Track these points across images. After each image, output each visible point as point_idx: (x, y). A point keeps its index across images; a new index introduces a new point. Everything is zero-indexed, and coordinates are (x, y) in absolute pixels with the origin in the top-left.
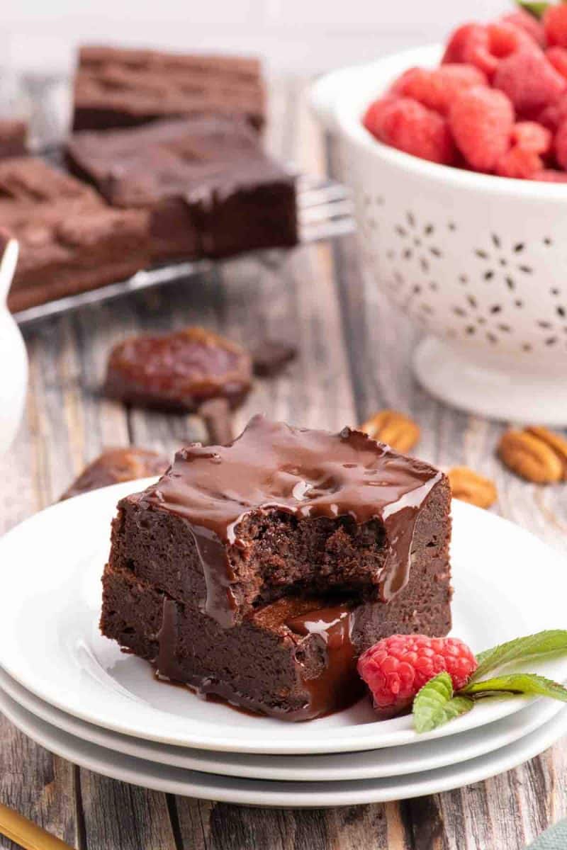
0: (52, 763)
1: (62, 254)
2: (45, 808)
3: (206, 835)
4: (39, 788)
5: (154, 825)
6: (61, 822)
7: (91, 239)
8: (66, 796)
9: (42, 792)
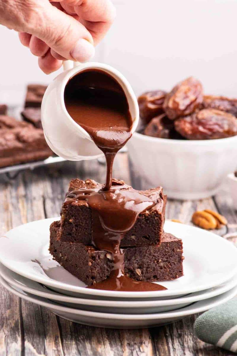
0: (11, 303)
1: (19, 145)
2: (7, 315)
3: (71, 325)
4: (5, 310)
5: (50, 322)
6: (14, 320)
7: (30, 140)
8: (16, 313)
9: (7, 312)
